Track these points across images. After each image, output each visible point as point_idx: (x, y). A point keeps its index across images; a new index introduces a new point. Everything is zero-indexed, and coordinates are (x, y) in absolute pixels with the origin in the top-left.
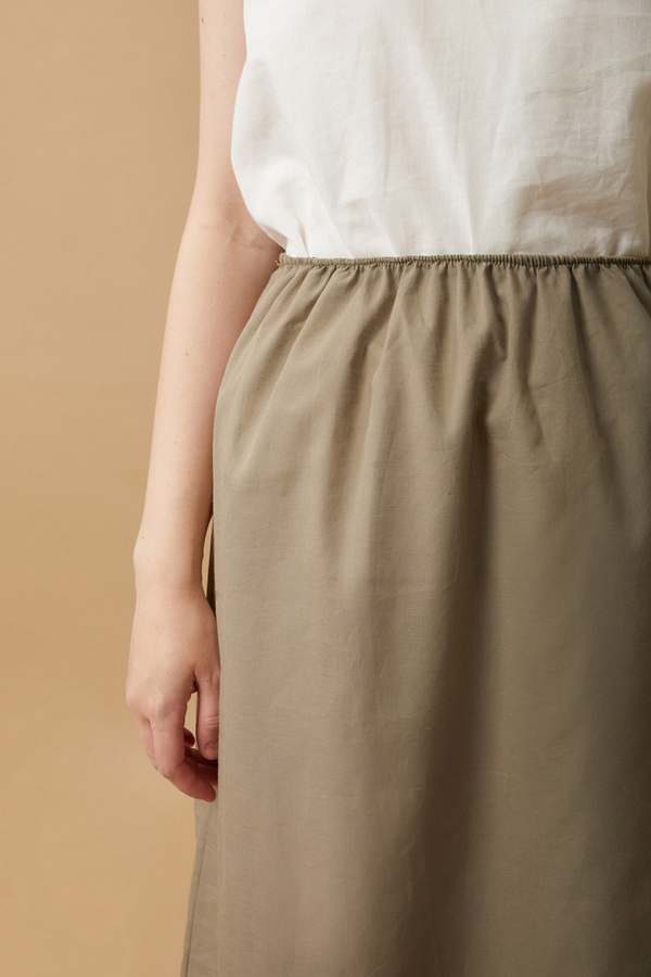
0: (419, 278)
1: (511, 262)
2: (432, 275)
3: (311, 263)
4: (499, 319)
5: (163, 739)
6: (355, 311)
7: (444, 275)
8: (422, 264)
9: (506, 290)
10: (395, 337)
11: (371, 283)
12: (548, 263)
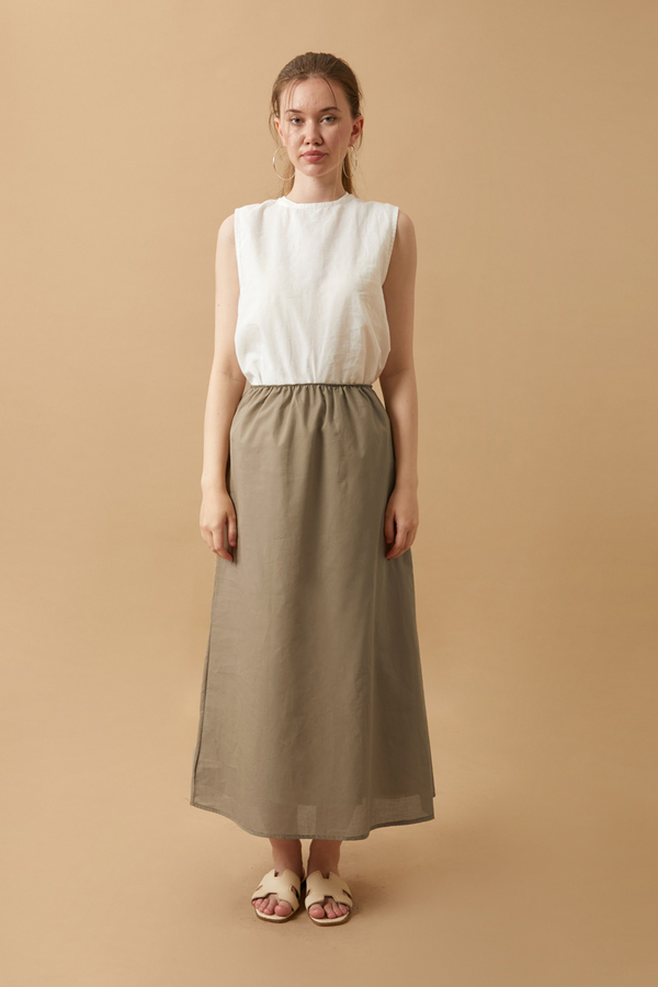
0: (300, 390)
1: (327, 385)
2: (304, 388)
3: (264, 387)
4: (324, 401)
5: (216, 540)
6: (280, 399)
7: (307, 389)
8: (301, 386)
9: (325, 392)
10: (294, 405)
11: (286, 391)
12: (337, 386)
